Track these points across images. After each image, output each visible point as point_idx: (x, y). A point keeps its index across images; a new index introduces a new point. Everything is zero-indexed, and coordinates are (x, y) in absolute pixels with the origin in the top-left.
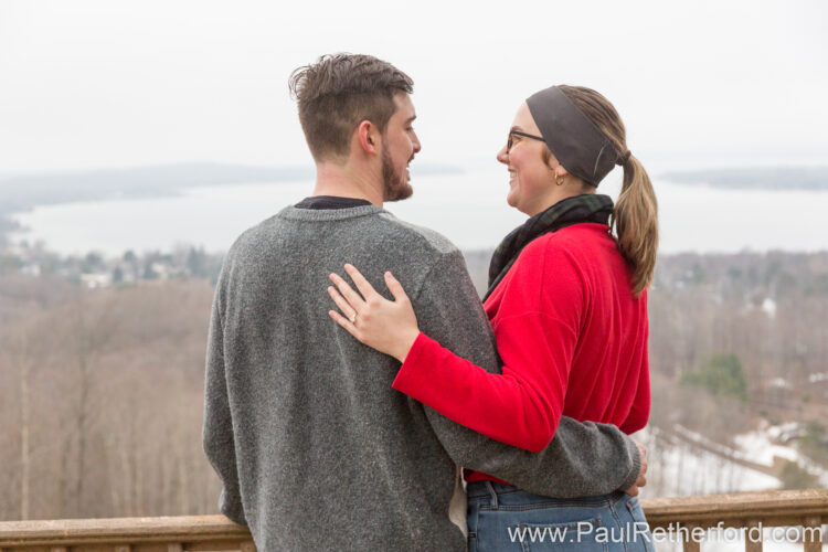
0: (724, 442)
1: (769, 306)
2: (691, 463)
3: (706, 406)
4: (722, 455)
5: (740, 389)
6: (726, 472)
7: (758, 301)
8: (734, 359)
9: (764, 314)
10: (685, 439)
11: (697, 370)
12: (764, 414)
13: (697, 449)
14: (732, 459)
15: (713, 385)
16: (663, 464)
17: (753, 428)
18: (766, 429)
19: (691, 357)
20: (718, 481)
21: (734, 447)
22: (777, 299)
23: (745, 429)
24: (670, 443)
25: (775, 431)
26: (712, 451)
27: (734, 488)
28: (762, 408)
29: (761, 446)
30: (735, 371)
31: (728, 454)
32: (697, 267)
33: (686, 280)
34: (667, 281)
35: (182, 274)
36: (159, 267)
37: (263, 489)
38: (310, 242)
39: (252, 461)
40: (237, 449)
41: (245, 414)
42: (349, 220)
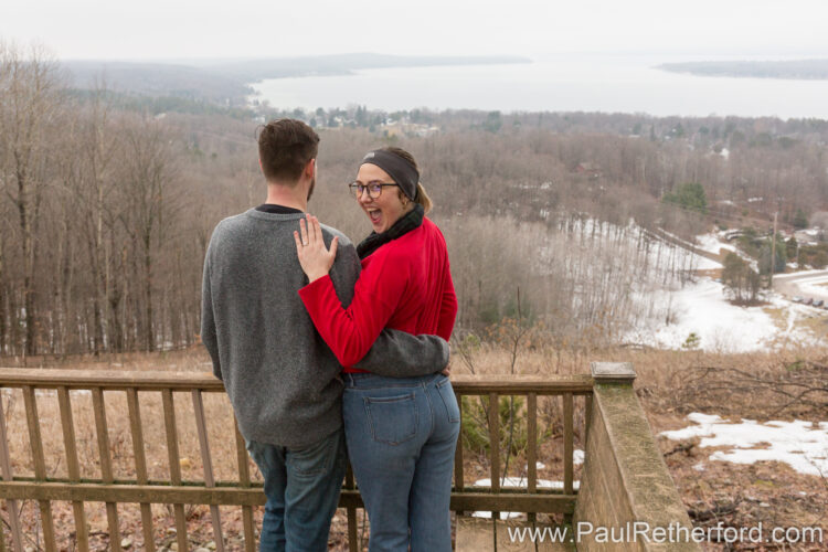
0: (689, 239)
1: (725, 153)
2: (667, 251)
3: (678, 216)
4: (687, 247)
5: (701, 206)
6: (689, 258)
7: (718, 150)
8: (699, 187)
9: (722, 157)
10: (664, 236)
11: (674, 193)
12: (716, 222)
13: (671, 243)
14: (693, 250)
15: (684, 203)
16: (648, 252)
17: (709, 231)
18: (717, 232)
19: (671, 184)
20: (683, 265)
21: (695, 242)
22: (731, 148)
23: (702, 232)
24: (653, 238)
25: (722, 233)
26: (681, 245)
27: (693, 268)
28: (715, 218)
29: (712, 243)
30: (699, 195)
31: (692, 248)
32: (679, 126)
33: (671, 134)
34: (659, 135)
35: (352, 124)
36: (338, 119)
37: (234, 370)
38: (266, 233)
39: (227, 352)
40: (219, 345)
41: (225, 327)
42: (290, 221)
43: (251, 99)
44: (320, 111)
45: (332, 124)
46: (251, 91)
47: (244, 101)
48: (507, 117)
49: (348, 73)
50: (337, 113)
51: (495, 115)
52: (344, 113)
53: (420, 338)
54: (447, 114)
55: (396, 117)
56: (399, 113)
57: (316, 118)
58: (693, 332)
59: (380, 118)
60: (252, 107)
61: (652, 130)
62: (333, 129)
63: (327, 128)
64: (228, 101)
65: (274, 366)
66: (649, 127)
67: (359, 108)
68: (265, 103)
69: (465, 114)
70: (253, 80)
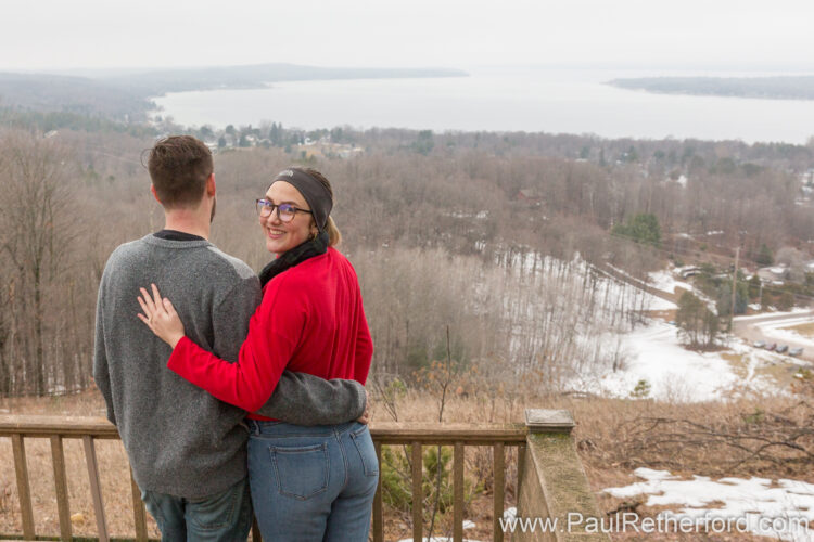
0: (641, 277)
1: (683, 180)
2: (615, 289)
3: (629, 250)
4: (639, 285)
5: (655, 240)
6: (640, 297)
7: (675, 176)
8: (653, 217)
9: (679, 185)
10: (613, 273)
11: (625, 224)
12: (671, 258)
13: (621, 280)
14: (645, 288)
15: (636, 236)
16: (595, 289)
17: (663, 268)
18: (672, 268)
19: (621, 214)
20: (634, 304)
21: (651, 281)
22: (689, 175)
23: (655, 269)
24: (601, 274)
25: (678, 270)
26: (631, 282)
27: (644, 309)
28: (670, 253)
29: (666, 281)
30: (653, 226)
31: (644, 286)
32: (632, 150)
33: (623, 158)
34: (609, 159)
35: (266, 143)
36: (250, 138)
37: (127, 412)
38: (162, 261)
39: (121, 394)
40: (112, 385)
41: (117, 364)
42: (187, 249)
43: (153, 115)
44: (230, 129)
45: (244, 143)
46: (153, 106)
47: (145, 118)
48: (440, 137)
49: (263, 86)
50: (248, 131)
51: (426, 134)
52: (256, 132)
53: (334, 383)
54: (373, 133)
55: (315, 136)
56: (318, 131)
57: (226, 136)
58: (642, 379)
59: (297, 137)
60: (154, 124)
61: (602, 153)
62: (243, 149)
63: (238, 148)
64: (126, 117)
65: (171, 409)
66: (598, 150)
67: (274, 125)
68: (169, 119)
69: (392, 133)
70: (155, 94)
